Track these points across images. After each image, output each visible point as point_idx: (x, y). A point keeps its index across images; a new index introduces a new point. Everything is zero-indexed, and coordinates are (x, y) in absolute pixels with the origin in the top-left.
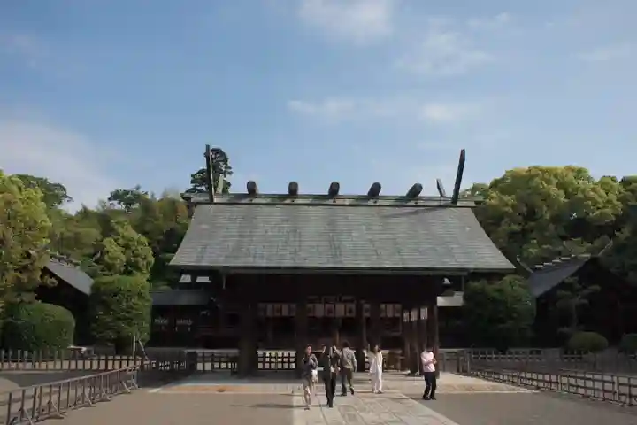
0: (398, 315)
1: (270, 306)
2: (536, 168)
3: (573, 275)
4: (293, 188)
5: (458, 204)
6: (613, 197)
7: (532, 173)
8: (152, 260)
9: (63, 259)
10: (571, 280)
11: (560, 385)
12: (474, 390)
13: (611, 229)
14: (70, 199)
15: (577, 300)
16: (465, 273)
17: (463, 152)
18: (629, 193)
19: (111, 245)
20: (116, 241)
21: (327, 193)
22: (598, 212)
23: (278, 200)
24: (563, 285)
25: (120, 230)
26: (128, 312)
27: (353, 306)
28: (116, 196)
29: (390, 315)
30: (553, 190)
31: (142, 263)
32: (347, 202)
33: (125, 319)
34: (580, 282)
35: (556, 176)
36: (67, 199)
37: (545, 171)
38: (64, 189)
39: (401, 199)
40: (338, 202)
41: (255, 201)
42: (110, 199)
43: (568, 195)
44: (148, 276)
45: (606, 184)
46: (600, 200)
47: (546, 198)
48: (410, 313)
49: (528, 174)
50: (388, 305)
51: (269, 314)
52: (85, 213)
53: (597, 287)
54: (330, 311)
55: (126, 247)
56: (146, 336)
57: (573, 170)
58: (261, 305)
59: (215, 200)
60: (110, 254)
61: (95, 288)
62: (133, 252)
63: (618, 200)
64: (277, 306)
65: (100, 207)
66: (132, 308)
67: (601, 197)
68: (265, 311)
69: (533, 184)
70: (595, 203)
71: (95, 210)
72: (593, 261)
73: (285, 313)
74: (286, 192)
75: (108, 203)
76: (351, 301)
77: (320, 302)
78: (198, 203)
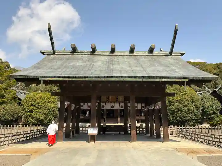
4: (93, 47)
5: (173, 54)
23: (86, 53)
27: (123, 105)
29: (140, 108)
32: (119, 54)
40: (115, 54)
50: (139, 104)
59: (56, 54)
74: (91, 50)
76: (122, 102)
77: (108, 103)
78: (48, 55)
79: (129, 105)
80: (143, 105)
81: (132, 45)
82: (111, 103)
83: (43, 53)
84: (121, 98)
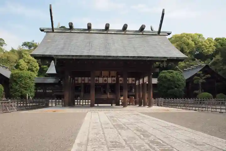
0: (134, 82)
1: (80, 78)
2: (184, 34)
3: (200, 71)
4: (89, 25)
5: (160, 34)
6: (212, 44)
7: (183, 35)
8: (38, 68)
9: (4, 67)
10: (199, 72)
11: (207, 109)
12: (169, 111)
13: (211, 56)
14: (6, 45)
15: (201, 81)
16: (166, 59)
17: (163, 10)
18: (218, 43)
19: (22, 62)
20: (24, 60)
21: (104, 29)
22: (206, 50)
23: (82, 31)
24: (196, 75)
25: (26, 56)
26: (25, 85)
27: (115, 79)
28: (25, 44)
29: (130, 82)
30: (190, 42)
31: (34, 69)
32: (113, 32)
33: (24, 87)
34: (203, 73)
35: (191, 37)
36: (5, 45)
37: (187, 35)
38: (3, 40)
39: (136, 31)
40: (109, 32)
41: (72, 31)
42: (22, 45)
43: (196, 44)
44: (37, 74)
45: (209, 40)
46: (208, 46)
47: (188, 44)
48: (139, 81)
49: (180, 36)
50: (130, 78)
51: (80, 82)
52: (13, 51)
53: (209, 75)
54: (105, 80)
55: (28, 63)
56: (33, 94)
57: (197, 35)
58: (76, 78)
59: (55, 31)
60: (22, 65)
61: (12, 75)
62: (31, 65)
63: (214, 46)
64: (83, 78)
65: (19, 49)
66: (27, 83)
67: (208, 44)
68: (78, 80)
69: (183, 40)
70: (206, 46)
71: (17, 50)
72: (207, 66)
73: (86, 81)
74: (87, 28)
75: (21, 47)
76: (114, 77)
77: (101, 77)
78: (47, 32)
79: (120, 79)
80: (134, 79)
81: (124, 25)
82: (104, 77)
83: (42, 30)
84: (113, 73)
